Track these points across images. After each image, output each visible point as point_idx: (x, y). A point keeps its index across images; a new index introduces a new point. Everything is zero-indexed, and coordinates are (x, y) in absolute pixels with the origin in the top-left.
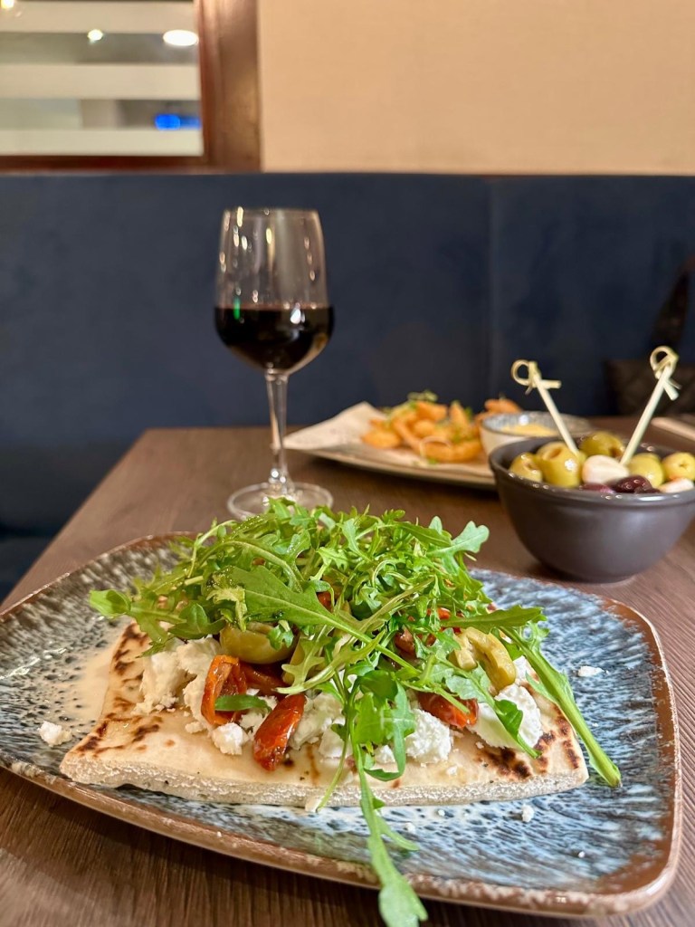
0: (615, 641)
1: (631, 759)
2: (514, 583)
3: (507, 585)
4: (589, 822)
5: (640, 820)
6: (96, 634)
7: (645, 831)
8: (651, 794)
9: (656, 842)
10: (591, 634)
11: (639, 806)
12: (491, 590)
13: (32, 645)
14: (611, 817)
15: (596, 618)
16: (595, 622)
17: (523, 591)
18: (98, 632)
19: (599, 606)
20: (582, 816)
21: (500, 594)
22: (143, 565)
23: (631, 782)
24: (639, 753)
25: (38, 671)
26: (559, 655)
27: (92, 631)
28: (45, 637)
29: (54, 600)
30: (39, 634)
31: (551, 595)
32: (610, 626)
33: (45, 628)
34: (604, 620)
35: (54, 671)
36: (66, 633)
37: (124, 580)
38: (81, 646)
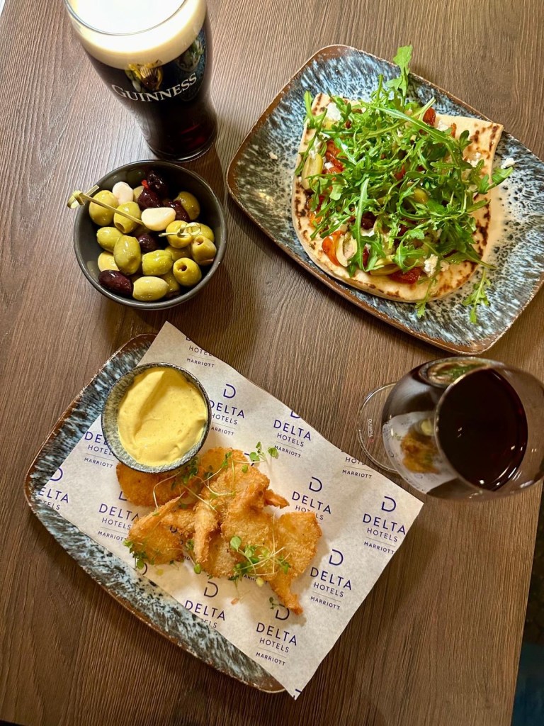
0: (249, 170)
1: (296, 99)
2: (270, 228)
3: (273, 229)
4: (325, 84)
5: (313, 72)
6: (501, 259)
7: (316, 67)
8: (303, 78)
9: (316, 61)
10: (253, 183)
11: (309, 77)
12: (283, 231)
13: (533, 246)
14: (319, 80)
15: (244, 190)
16: (247, 188)
17: (268, 222)
18: (500, 261)
19: (239, 194)
20: (325, 87)
21: (279, 227)
22: (482, 324)
23: (304, 89)
24: (292, 99)
25: (525, 228)
26: (275, 180)
27: (504, 262)
28: (527, 253)
29: (530, 280)
30: (531, 254)
31: (256, 212)
32: (242, 181)
33: (529, 259)
34: (242, 186)
35: (517, 229)
36: (517, 258)
37: (493, 308)
38: (507, 249)
